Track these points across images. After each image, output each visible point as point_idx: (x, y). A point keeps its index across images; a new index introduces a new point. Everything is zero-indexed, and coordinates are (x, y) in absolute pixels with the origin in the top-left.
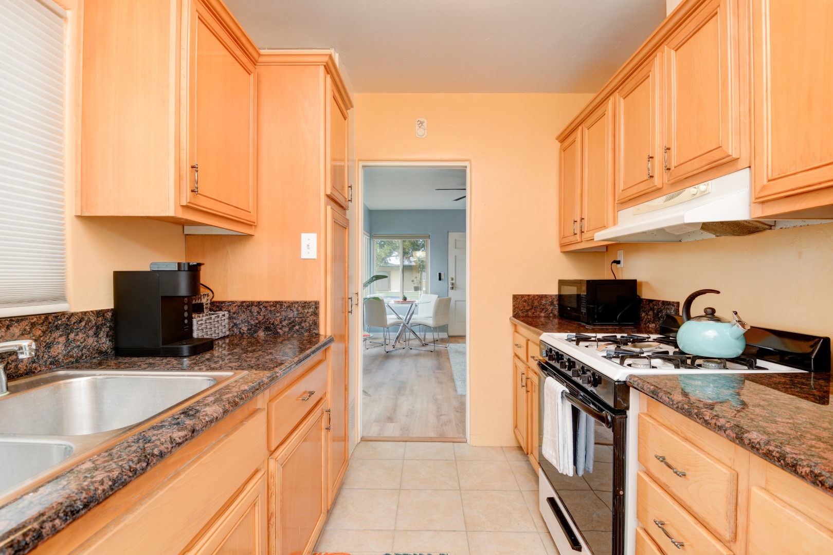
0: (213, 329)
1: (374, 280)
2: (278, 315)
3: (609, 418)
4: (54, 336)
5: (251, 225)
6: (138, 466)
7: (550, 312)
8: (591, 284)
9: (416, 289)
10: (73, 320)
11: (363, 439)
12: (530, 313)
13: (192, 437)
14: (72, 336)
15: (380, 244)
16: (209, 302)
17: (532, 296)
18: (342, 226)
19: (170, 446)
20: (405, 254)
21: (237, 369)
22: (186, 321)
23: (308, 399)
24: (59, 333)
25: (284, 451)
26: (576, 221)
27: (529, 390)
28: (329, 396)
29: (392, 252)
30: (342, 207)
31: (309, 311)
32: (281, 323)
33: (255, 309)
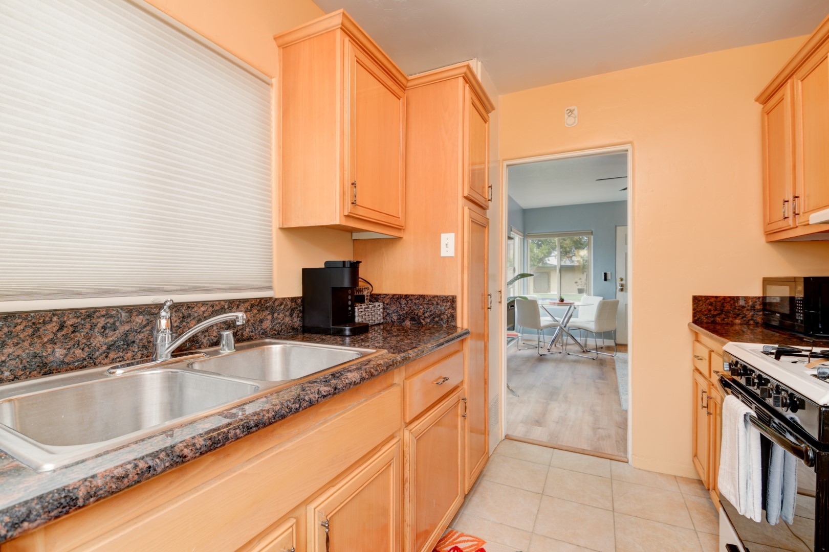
0: (370, 317)
1: (519, 278)
2: (421, 307)
3: (811, 454)
4: (264, 314)
5: (400, 229)
6: (293, 406)
7: (750, 318)
8: (809, 283)
9: (581, 291)
10: (277, 303)
11: (507, 437)
12: (718, 319)
13: (335, 394)
14: (275, 315)
15: (537, 243)
16: (369, 294)
17: (722, 298)
18: (480, 225)
19: (317, 396)
20: (565, 253)
21: (379, 348)
22: (350, 308)
23: (442, 383)
24: (268, 312)
25: (419, 425)
26: (787, 201)
27: (711, 412)
28: (465, 386)
29: (551, 252)
30: (481, 207)
31: (447, 305)
32: (424, 314)
33: (403, 302)
